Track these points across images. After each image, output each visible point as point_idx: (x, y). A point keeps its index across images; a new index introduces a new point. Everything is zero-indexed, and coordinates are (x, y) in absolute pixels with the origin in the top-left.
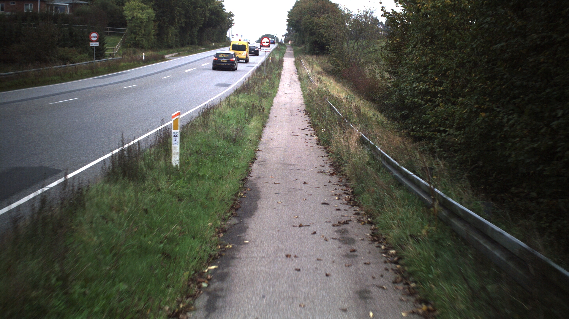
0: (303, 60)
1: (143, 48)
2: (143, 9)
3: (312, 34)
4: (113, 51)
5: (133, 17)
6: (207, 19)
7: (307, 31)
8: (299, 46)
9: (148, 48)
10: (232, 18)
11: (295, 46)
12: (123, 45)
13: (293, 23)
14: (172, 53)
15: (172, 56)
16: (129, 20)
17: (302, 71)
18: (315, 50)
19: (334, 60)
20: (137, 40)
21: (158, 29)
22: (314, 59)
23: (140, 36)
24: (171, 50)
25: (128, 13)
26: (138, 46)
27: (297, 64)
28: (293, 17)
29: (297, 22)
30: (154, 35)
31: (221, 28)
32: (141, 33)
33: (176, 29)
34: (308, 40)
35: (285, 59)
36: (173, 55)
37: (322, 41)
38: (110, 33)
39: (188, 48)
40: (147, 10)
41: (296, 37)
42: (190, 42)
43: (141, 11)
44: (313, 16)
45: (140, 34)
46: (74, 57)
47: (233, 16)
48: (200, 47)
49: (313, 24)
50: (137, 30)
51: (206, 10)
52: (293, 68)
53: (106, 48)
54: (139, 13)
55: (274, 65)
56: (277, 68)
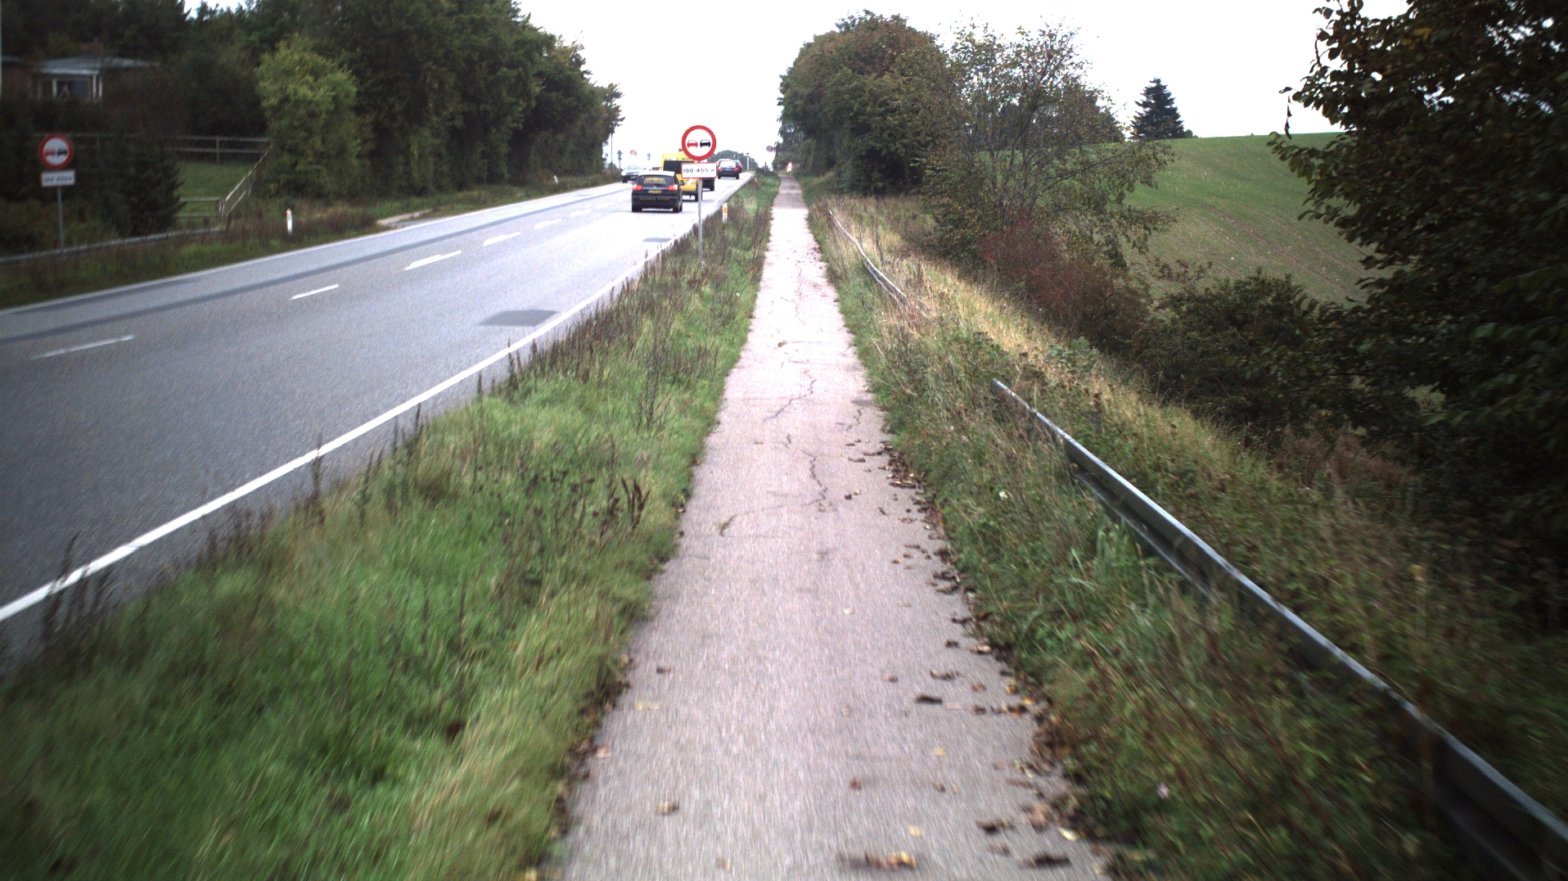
0: (836, 210)
2: (316, 73)
3: (861, 129)
4: (216, 209)
5: (286, 100)
6: (534, 103)
7: (842, 123)
8: (817, 175)
9: (339, 196)
10: (617, 102)
11: (806, 175)
12: (255, 191)
13: (796, 107)
14: (416, 209)
15: (412, 219)
16: (273, 108)
17: (838, 248)
18: (870, 181)
19: (942, 206)
20: (300, 172)
22: (872, 209)
23: (310, 159)
24: (416, 201)
25: (268, 88)
26: (298, 189)
27: (820, 226)
28: (796, 88)
29: (811, 99)
30: (359, 156)
31: (584, 135)
32: (313, 149)
33: (436, 135)
34: (849, 148)
35: (777, 212)
36: (417, 214)
37: (892, 149)
38: (221, 154)
39: (475, 193)
40: (330, 77)
41: (807, 151)
42: (485, 176)
43: (310, 79)
44: (861, 73)
45: (309, 152)
47: (618, 95)
48: (515, 189)
49: (860, 96)
50: (297, 140)
51: (528, 77)
52: (807, 239)
53: (182, 200)
54: (303, 84)
55: (740, 231)
56: (747, 239)
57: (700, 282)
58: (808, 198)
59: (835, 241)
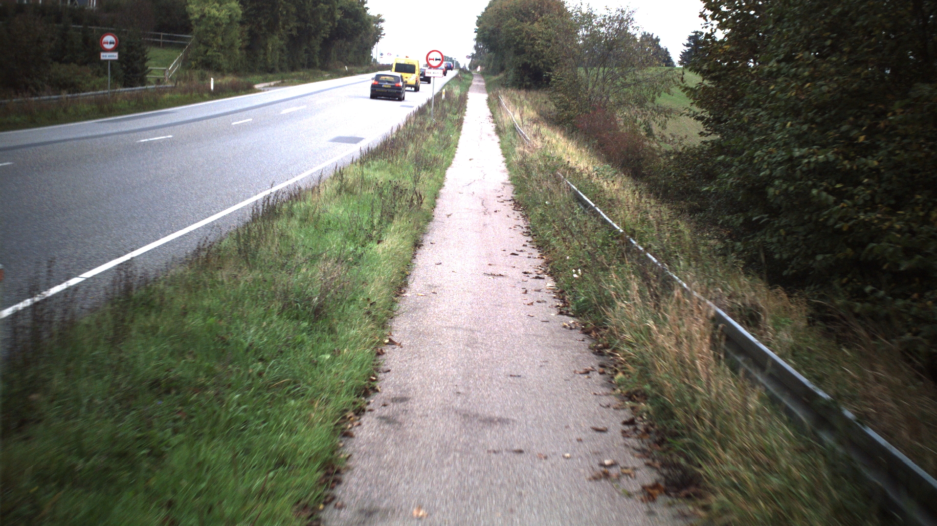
0: (503, 96)
1: (218, 70)
3: (520, 52)
4: (164, 74)
5: (203, 16)
6: (336, 24)
7: (510, 48)
8: (495, 74)
9: (229, 71)
10: (381, 25)
11: (488, 74)
12: (183, 65)
13: (485, 35)
14: (271, 80)
15: (270, 86)
16: (196, 20)
17: (502, 116)
18: (523, 81)
19: (559, 98)
20: (209, 56)
21: (248, 38)
22: (522, 97)
23: (215, 49)
24: (270, 76)
25: (194, 9)
26: (209, 66)
27: (493, 104)
28: (485, 24)
29: (493, 32)
30: (240, 49)
31: (362, 42)
32: (217, 43)
33: (281, 39)
34: (512, 62)
35: (470, 95)
36: (272, 83)
37: (536, 64)
38: (164, 43)
39: (301, 74)
40: (228, 4)
41: (490, 60)
42: (306, 63)
43: (217, 5)
44: (522, 21)
45: (215, 45)
46: (83, 82)
47: (382, 21)
48: (323, 72)
49: (521, 34)
50: (208, 38)
51: (334, 9)
52: (487, 112)
53: (149, 68)
54: (212, 8)
55: (451, 105)
56: (455, 109)
57: (433, 128)
58: (489, 87)
59: (501, 113)
